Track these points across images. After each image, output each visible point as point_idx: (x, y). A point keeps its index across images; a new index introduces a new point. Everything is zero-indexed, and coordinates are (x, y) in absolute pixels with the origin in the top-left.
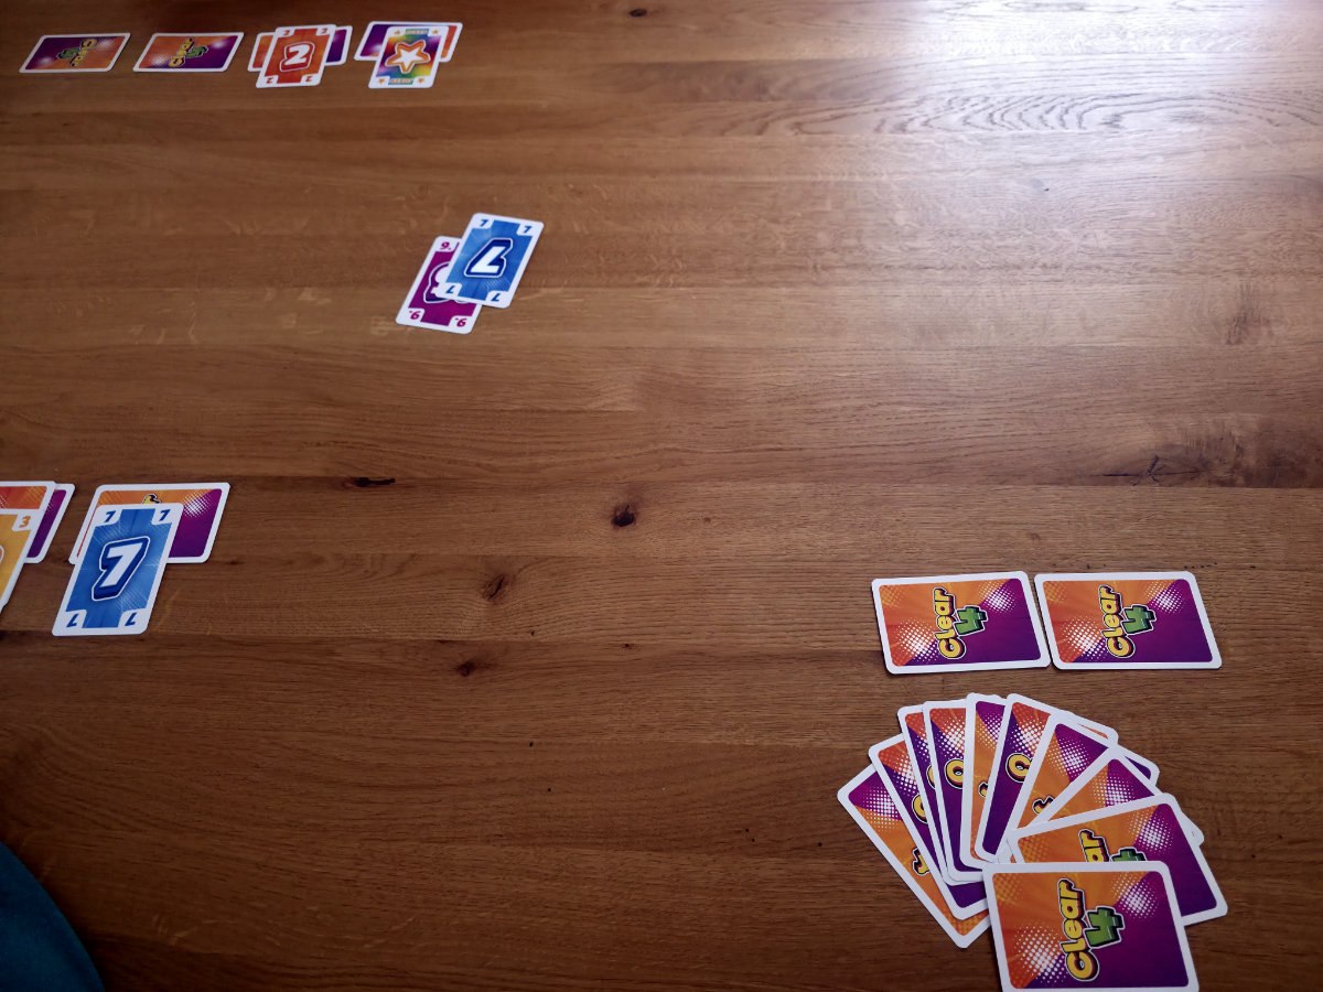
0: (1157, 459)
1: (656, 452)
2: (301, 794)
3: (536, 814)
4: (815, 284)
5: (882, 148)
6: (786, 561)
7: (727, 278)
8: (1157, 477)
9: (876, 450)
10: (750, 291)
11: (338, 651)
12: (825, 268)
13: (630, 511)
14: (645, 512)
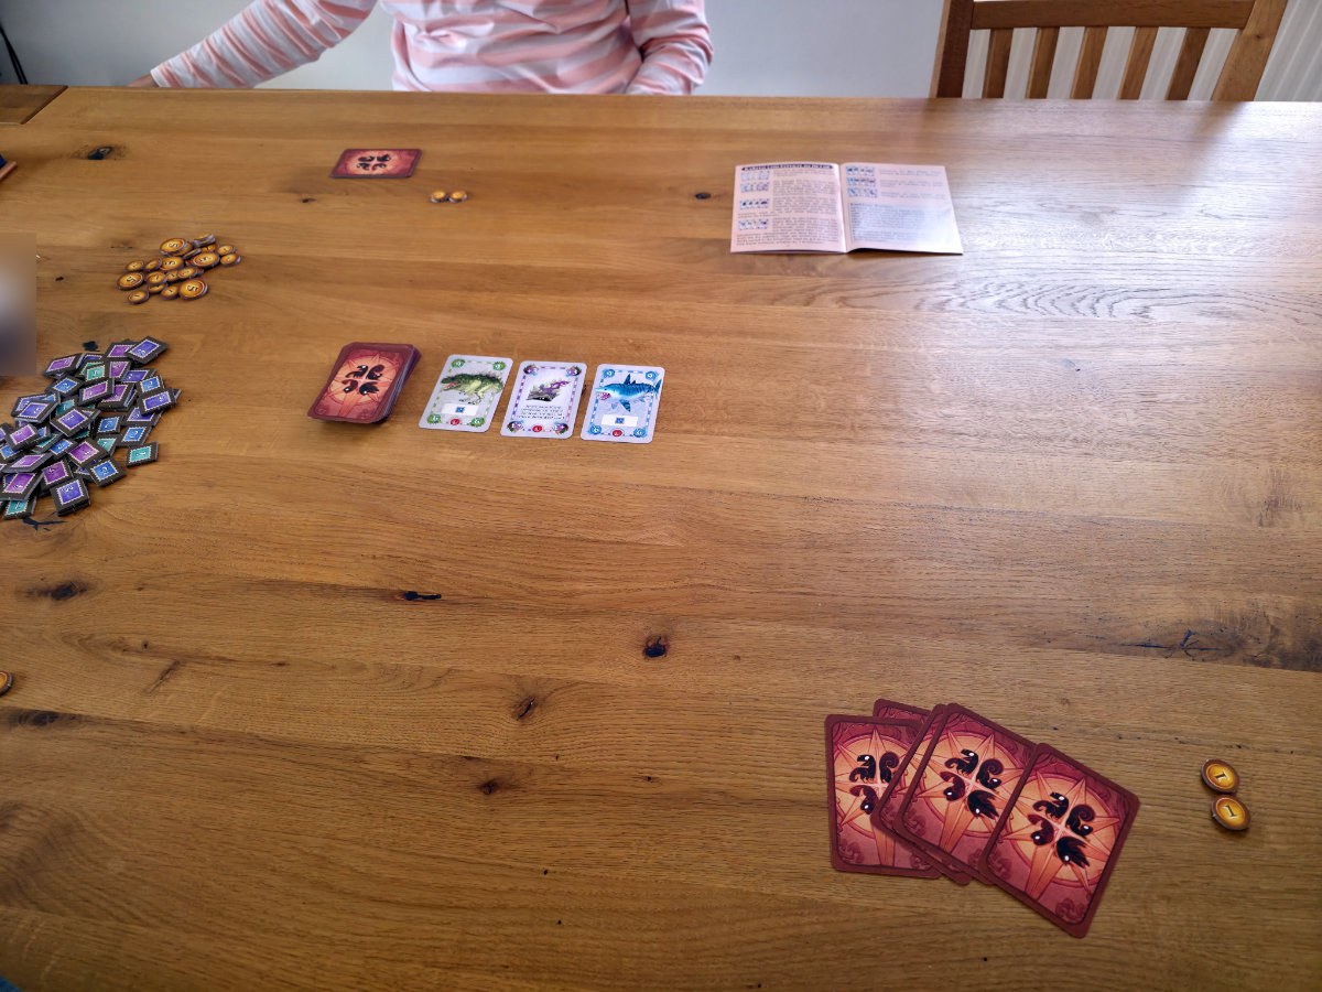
0: (1190, 633)
1: (689, 586)
3: (543, 947)
4: (851, 441)
7: (768, 431)
8: (1190, 652)
13: (661, 642)
14: (675, 645)
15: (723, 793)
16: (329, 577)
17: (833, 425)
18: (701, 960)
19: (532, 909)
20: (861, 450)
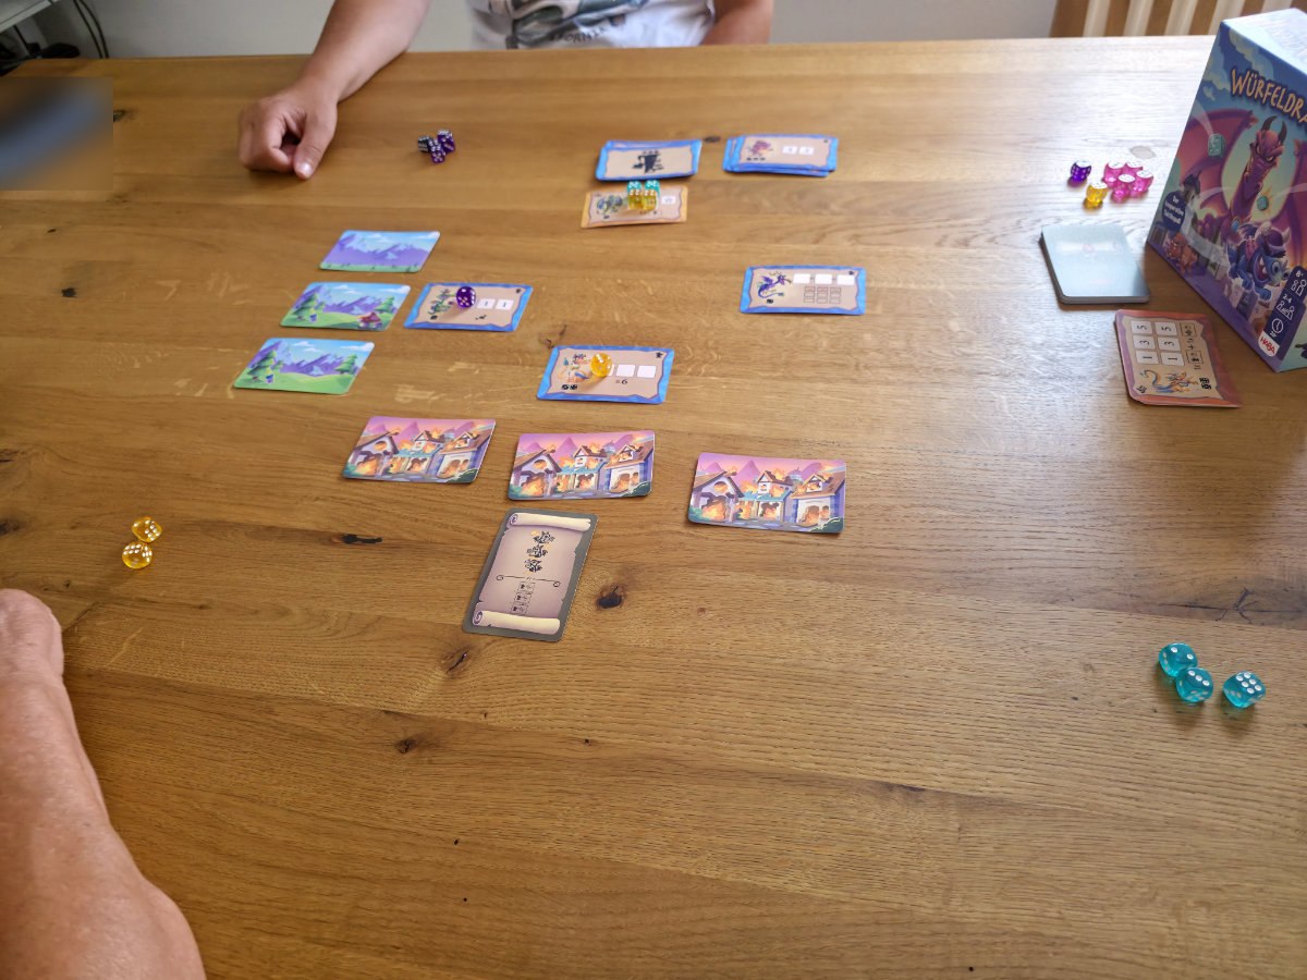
0: (1246, 593)
1: (657, 533)
2: (196, 865)
3: (445, 928)
4: (854, 381)
5: (942, 260)
6: (784, 665)
7: (762, 371)
8: (1246, 614)
9: (904, 553)
10: (785, 385)
11: (277, 710)
12: (866, 367)
13: (618, 592)
14: (634, 595)
15: (669, 760)
16: (267, 518)
17: (835, 364)
18: (624, 953)
19: (435, 884)
20: (866, 390)
